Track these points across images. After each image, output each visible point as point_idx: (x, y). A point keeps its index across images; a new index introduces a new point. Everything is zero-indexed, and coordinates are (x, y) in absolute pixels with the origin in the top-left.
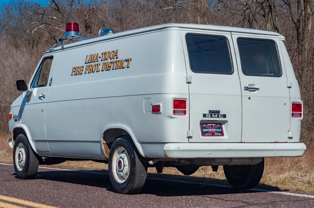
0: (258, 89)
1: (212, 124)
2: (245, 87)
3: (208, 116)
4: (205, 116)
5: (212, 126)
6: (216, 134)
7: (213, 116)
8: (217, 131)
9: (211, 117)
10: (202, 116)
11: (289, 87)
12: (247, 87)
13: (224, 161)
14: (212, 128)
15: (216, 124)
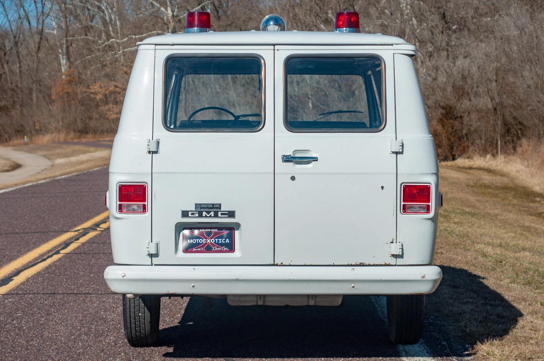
0: (315, 159)
1: (211, 228)
2: (284, 156)
3: (192, 214)
4: (185, 214)
5: (209, 233)
6: (216, 249)
7: (204, 215)
8: (220, 242)
9: (200, 215)
10: (180, 213)
11: (397, 153)
12: (290, 155)
13: (246, 299)
14: (209, 236)
15: (220, 229)
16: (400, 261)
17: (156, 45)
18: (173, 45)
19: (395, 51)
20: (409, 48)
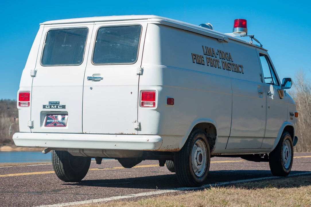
0: (102, 78)
2: (88, 77)
3: (47, 107)
6: (59, 125)
7: (52, 107)
8: (61, 121)
9: (51, 108)
10: (42, 106)
11: (139, 75)
12: (91, 77)
14: (56, 118)
16: (140, 132)
17: (45, 25)
19: (148, 22)
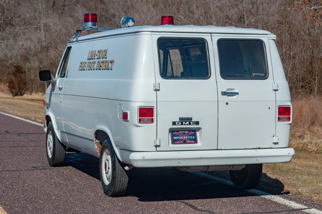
0: (237, 94)
1: (185, 131)
2: (222, 92)
3: (178, 123)
4: (174, 123)
5: (184, 134)
6: (189, 142)
7: (184, 124)
8: (190, 138)
9: (182, 124)
10: (172, 123)
11: (275, 90)
12: (225, 92)
13: (200, 168)
14: (184, 135)
15: (189, 131)
16: (277, 146)
17: (152, 32)
18: (161, 32)
19: (269, 38)
20: (274, 36)
